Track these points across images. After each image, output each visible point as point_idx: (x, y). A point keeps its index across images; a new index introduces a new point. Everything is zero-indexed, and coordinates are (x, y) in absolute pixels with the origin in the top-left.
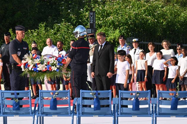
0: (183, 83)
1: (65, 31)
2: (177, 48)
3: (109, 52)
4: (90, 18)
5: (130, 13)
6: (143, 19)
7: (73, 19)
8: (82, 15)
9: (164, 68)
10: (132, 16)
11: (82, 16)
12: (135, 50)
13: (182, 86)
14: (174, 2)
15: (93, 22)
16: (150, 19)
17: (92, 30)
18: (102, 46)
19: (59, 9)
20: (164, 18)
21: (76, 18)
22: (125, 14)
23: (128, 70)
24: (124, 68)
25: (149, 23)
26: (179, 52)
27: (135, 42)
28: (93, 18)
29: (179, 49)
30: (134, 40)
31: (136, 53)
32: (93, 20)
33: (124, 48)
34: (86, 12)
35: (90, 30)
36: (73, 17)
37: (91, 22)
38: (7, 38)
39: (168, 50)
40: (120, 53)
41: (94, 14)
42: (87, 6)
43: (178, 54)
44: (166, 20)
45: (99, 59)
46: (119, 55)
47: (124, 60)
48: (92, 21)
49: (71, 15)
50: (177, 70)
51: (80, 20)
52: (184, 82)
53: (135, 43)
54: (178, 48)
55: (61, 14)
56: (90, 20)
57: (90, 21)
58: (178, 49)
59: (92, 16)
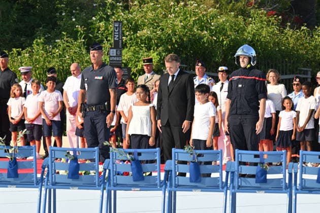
0: (304, 139)
1: (75, 52)
2: (293, 82)
3: (185, 86)
4: (115, 32)
5: (175, 25)
6: (194, 35)
7: (81, 33)
8: (94, 26)
9: (271, 114)
10: (177, 31)
11: (93, 28)
12: (223, 84)
13: (301, 143)
14: (227, 9)
15: (118, 38)
16: (205, 36)
17: (117, 51)
18: (173, 76)
19: (56, 17)
20: (224, 35)
21: (84, 31)
22: (167, 27)
23: (214, 118)
24: (207, 114)
25: (204, 41)
26: (297, 88)
27: (222, 71)
28: (119, 32)
29: (297, 85)
30: (220, 68)
31: (223, 90)
32: (119, 36)
33: (203, 81)
34: (100, 22)
35: (115, 50)
36: (80, 29)
37: (116, 39)
38: (3, 61)
39: (276, 86)
40: (200, 90)
41: (120, 26)
42: (101, 13)
43: (294, 92)
44: (228, 37)
45: (170, 99)
46: (199, 92)
47: (207, 101)
48: (117, 36)
49: (77, 26)
50: (295, 118)
51: (91, 35)
52: (306, 137)
53: (221, 73)
54: (295, 82)
55: (59, 23)
56: (114, 34)
57: (115, 37)
58: (295, 84)
59: (116, 29)
